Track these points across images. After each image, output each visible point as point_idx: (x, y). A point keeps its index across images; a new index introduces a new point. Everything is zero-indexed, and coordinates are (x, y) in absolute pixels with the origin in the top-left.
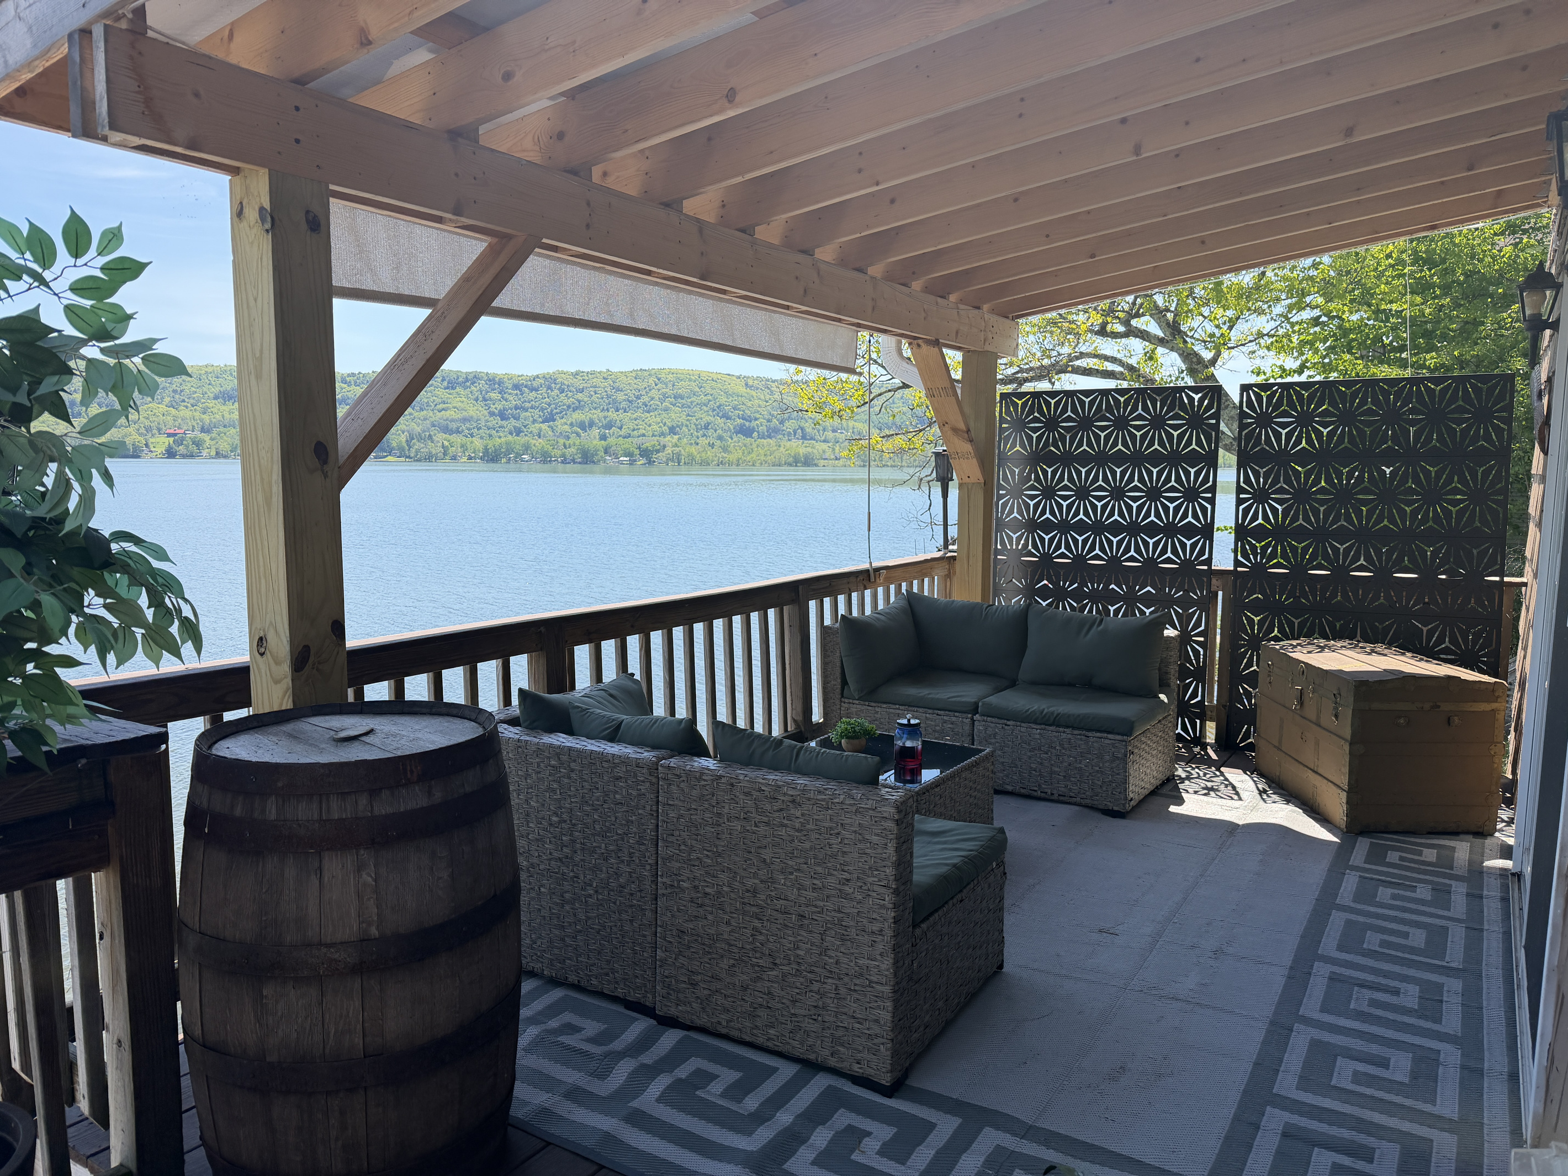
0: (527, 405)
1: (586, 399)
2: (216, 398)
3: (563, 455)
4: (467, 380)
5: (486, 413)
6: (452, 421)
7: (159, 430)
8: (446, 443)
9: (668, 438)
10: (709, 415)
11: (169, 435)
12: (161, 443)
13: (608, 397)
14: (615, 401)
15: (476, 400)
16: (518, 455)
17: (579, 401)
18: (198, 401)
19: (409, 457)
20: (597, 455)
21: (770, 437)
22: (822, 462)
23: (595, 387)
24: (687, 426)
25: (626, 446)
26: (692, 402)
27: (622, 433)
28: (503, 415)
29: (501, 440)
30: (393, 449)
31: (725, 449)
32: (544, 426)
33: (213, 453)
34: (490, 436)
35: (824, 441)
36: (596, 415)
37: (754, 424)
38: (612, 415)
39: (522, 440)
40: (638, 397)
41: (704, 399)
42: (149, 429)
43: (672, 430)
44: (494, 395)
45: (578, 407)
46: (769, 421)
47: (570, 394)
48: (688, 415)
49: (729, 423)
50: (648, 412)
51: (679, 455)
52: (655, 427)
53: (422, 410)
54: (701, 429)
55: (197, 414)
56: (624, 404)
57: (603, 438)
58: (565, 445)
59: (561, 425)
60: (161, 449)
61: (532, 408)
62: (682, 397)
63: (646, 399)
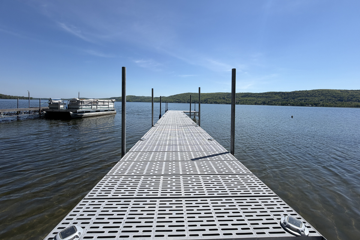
0: (289, 97)
4: (278, 93)
5: (281, 98)
6: (276, 99)
8: (275, 103)
10: (331, 97)
13: (306, 95)
14: (308, 95)
15: (280, 96)
20: (304, 104)
21: (348, 101)
23: (303, 93)
25: (310, 103)
26: (326, 95)
27: (309, 101)
28: (284, 98)
31: (336, 104)
32: (292, 100)
34: (282, 102)
36: (303, 98)
37: (343, 99)
38: (307, 98)
39: (288, 102)
40: (313, 95)
41: (329, 94)
43: (321, 100)
44: (283, 95)
45: (300, 96)
46: (348, 98)
47: (298, 95)
48: (325, 98)
49: (336, 99)
50: (315, 97)
51: (324, 104)
52: (317, 100)
53: (270, 98)
54: (329, 100)
56: (310, 96)
58: (297, 103)
62: (324, 94)
63: (315, 95)
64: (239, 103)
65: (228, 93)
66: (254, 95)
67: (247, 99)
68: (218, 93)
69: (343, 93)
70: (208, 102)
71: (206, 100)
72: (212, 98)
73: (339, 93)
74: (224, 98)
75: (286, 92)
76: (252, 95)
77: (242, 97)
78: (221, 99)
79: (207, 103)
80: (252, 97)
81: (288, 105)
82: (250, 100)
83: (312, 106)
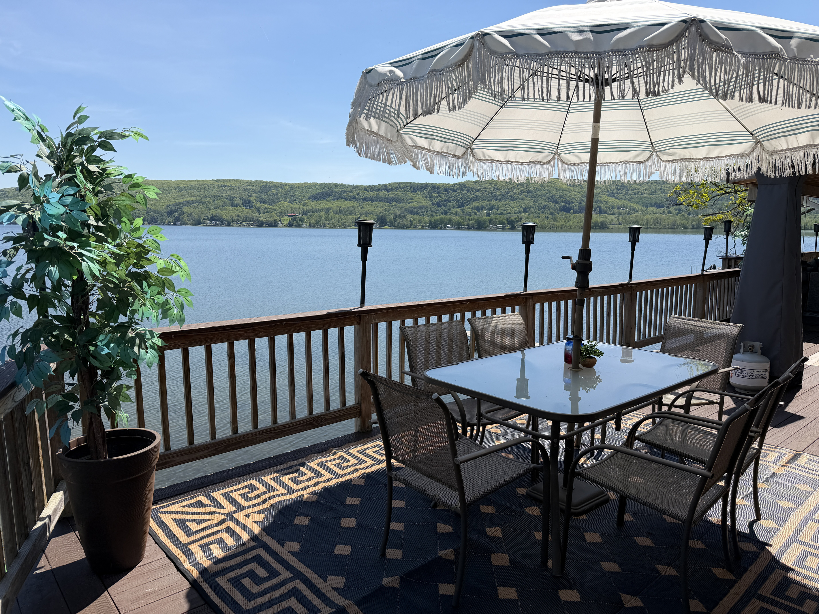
0: (451, 199)
1: (480, 195)
2: (309, 199)
3: (468, 224)
4: (422, 187)
5: (430, 203)
6: (415, 208)
7: (285, 214)
8: (412, 219)
9: (523, 214)
10: (546, 201)
11: (289, 216)
12: (286, 220)
13: (492, 193)
14: (495, 195)
15: (426, 197)
16: (446, 225)
17: (477, 196)
18: (302, 200)
19: (395, 226)
20: (485, 224)
22: (611, 226)
23: (485, 188)
24: (533, 207)
25: (501, 219)
26: (536, 195)
27: (499, 212)
28: (438, 205)
29: (438, 217)
30: (387, 222)
31: (555, 219)
32: (459, 210)
33: (308, 225)
34: (432, 215)
35: (612, 214)
36: (485, 203)
37: (572, 205)
38: (493, 203)
39: (448, 217)
40: (508, 193)
41: (543, 192)
42: (281, 213)
43: (525, 210)
44: (435, 195)
45: (476, 199)
46: (580, 203)
47: (472, 192)
48: (534, 202)
49: (557, 206)
50: (513, 201)
52: (516, 209)
53: (401, 203)
54: (541, 209)
55: (301, 206)
56: (500, 197)
57: (488, 215)
58: (469, 219)
59: (467, 209)
60: (286, 223)
61: (453, 200)
62: (531, 192)
63: (511, 193)
64: (302, 220)
65: (261, 182)
66: (351, 192)
67: (330, 205)
68: (224, 181)
69: (572, 188)
70: (185, 218)
71: (176, 211)
72: (199, 202)
73: (563, 190)
74: (249, 201)
75: (443, 185)
76: (345, 192)
77: (314, 198)
78: (237, 205)
79: (178, 221)
80: (346, 199)
81: (445, 228)
82: (341, 211)
83: (503, 229)
